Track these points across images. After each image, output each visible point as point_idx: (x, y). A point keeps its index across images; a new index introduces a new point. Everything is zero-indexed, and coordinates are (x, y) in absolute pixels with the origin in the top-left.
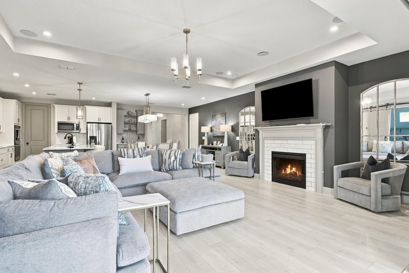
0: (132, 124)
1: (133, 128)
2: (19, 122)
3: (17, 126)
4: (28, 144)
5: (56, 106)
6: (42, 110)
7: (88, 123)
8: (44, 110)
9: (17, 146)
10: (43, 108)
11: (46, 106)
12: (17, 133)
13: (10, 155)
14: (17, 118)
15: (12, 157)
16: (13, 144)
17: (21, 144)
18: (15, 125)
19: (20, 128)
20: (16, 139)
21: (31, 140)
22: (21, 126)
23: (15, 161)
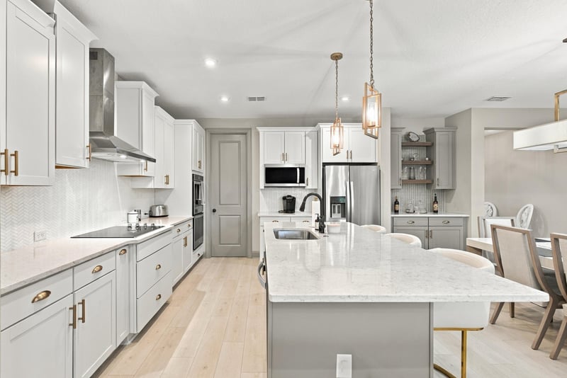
0: (418, 164)
1: (420, 175)
2: (200, 167)
3: (197, 176)
4: (214, 211)
5: (261, 130)
6: (236, 142)
7: (325, 164)
8: (239, 142)
9: (197, 217)
10: (237, 137)
11: (244, 134)
12: (196, 188)
13: (183, 242)
14: (198, 160)
15: (186, 245)
16: (191, 216)
17: (204, 211)
18: (193, 175)
19: (203, 180)
20: (196, 202)
21: (220, 204)
22: (204, 175)
23: (194, 250)
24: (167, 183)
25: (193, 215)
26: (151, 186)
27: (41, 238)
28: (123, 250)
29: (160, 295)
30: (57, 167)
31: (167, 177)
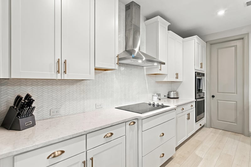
2: (201, 67)
3: (199, 73)
4: (213, 96)
9: (198, 100)
12: (198, 82)
13: (186, 117)
14: (200, 63)
15: (189, 118)
16: (194, 99)
17: (205, 96)
18: (196, 72)
19: (204, 76)
20: (198, 90)
21: (218, 92)
22: (205, 73)
23: (196, 121)
24: (177, 78)
25: (196, 99)
26: (165, 80)
27: (100, 107)
28: (133, 122)
29: (163, 154)
30: (96, 69)
31: (177, 74)
